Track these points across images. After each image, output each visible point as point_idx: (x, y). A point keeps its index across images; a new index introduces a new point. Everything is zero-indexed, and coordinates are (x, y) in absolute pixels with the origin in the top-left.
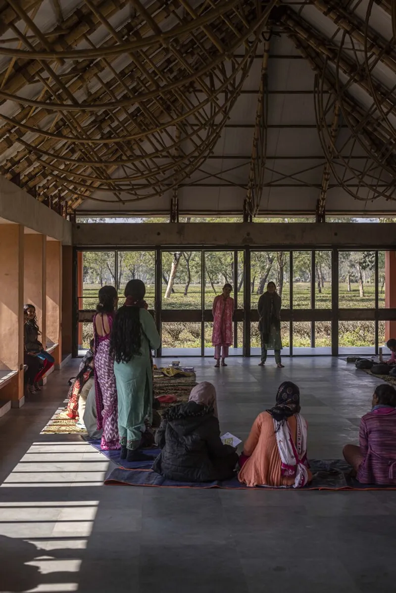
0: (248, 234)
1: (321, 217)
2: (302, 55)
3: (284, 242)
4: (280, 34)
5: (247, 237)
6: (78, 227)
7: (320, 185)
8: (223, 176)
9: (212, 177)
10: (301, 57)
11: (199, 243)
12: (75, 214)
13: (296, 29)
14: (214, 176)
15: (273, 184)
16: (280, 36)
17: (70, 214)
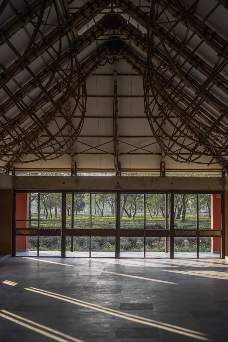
0: (118, 183)
1: (163, 173)
2: (137, 73)
3: (140, 189)
4: (119, 60)
5: (117, 185)
6: (16, 178)
7: (161, 154)
8: (101, 148)
9: (94, 148)
10: (136, 75)
11: (88, 188)
12: (15, 171)
13: (129, 57)
14: (95, 148)
15: (132, 152)
16: (119, 61)
17: (12, 171)
